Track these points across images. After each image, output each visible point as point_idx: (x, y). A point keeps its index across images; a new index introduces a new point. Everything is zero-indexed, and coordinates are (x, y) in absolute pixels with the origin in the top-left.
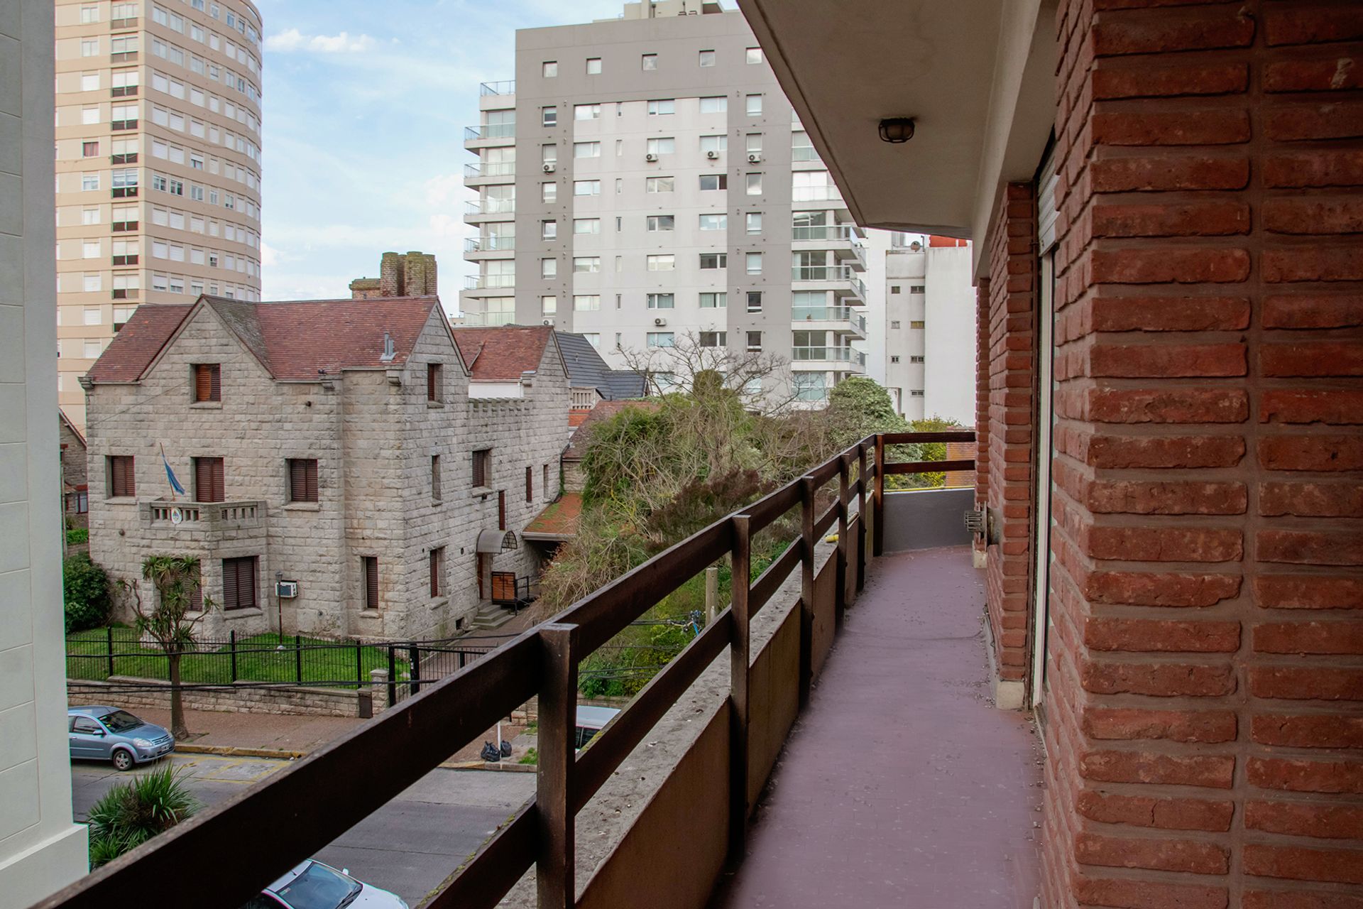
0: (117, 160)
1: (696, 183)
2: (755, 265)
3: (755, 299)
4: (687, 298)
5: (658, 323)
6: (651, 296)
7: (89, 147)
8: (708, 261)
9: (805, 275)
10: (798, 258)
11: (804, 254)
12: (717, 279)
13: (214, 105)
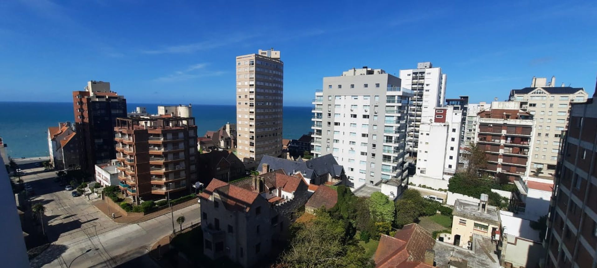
0: (250, 99)
1: (362, 116)
2: (375, 137)
3: (374, 146)
4: (358, 143)
5: (351, 148)
6: (350, 142)
7: (246, 96)
8: (364, 135)
9: (387, 141)
10: (385, 138)
11: (387, 136)
12: (365, 140)
13: (271, 85)
